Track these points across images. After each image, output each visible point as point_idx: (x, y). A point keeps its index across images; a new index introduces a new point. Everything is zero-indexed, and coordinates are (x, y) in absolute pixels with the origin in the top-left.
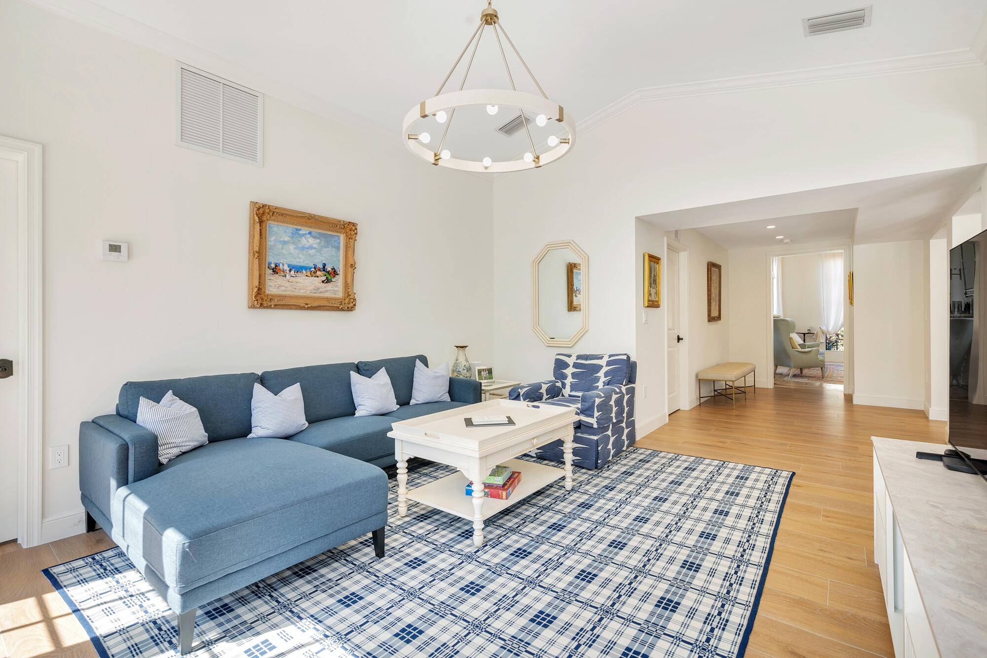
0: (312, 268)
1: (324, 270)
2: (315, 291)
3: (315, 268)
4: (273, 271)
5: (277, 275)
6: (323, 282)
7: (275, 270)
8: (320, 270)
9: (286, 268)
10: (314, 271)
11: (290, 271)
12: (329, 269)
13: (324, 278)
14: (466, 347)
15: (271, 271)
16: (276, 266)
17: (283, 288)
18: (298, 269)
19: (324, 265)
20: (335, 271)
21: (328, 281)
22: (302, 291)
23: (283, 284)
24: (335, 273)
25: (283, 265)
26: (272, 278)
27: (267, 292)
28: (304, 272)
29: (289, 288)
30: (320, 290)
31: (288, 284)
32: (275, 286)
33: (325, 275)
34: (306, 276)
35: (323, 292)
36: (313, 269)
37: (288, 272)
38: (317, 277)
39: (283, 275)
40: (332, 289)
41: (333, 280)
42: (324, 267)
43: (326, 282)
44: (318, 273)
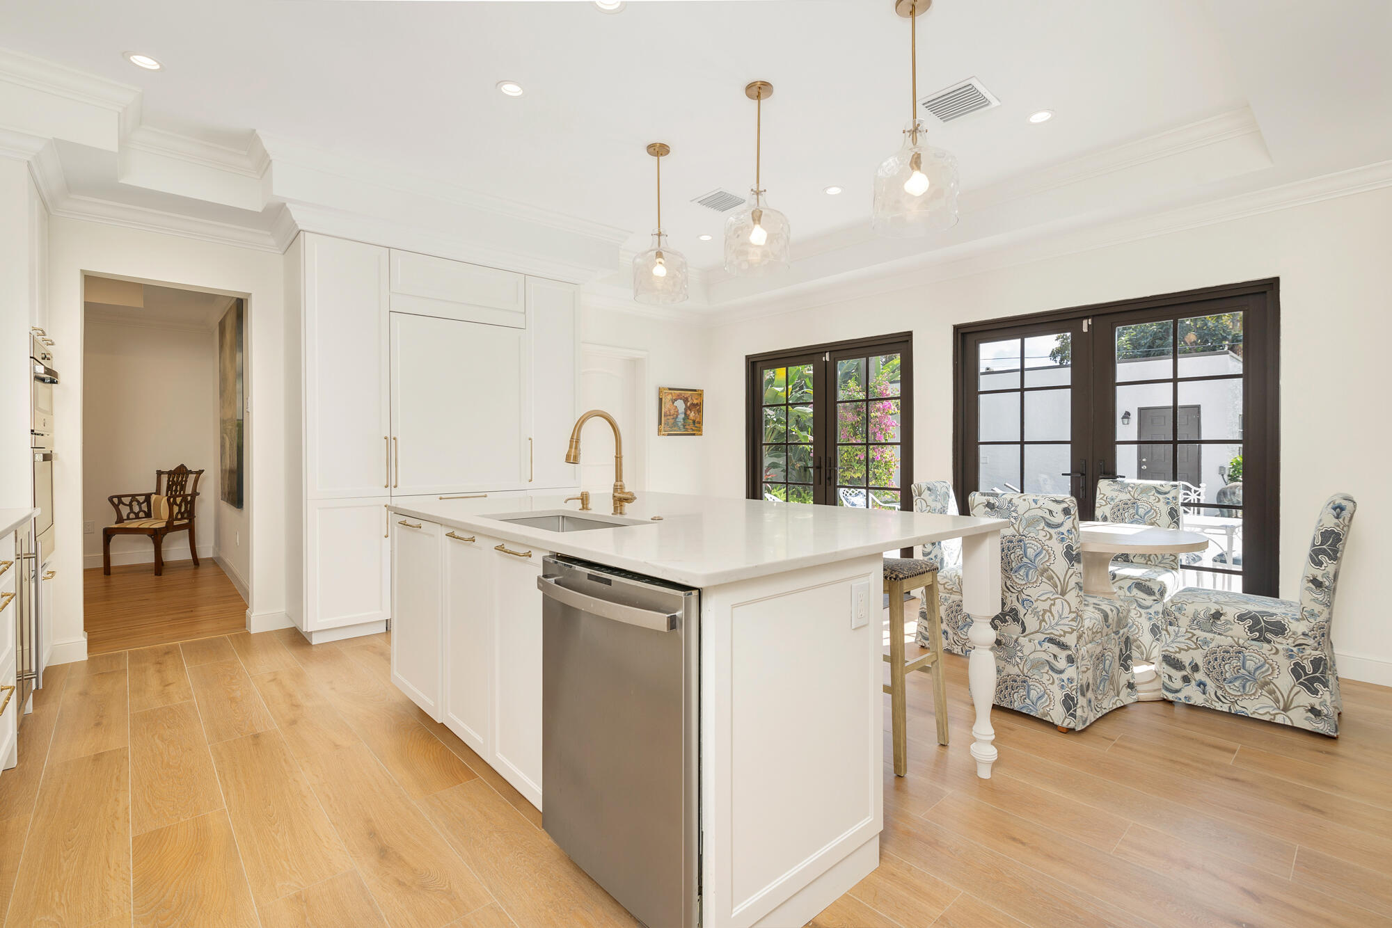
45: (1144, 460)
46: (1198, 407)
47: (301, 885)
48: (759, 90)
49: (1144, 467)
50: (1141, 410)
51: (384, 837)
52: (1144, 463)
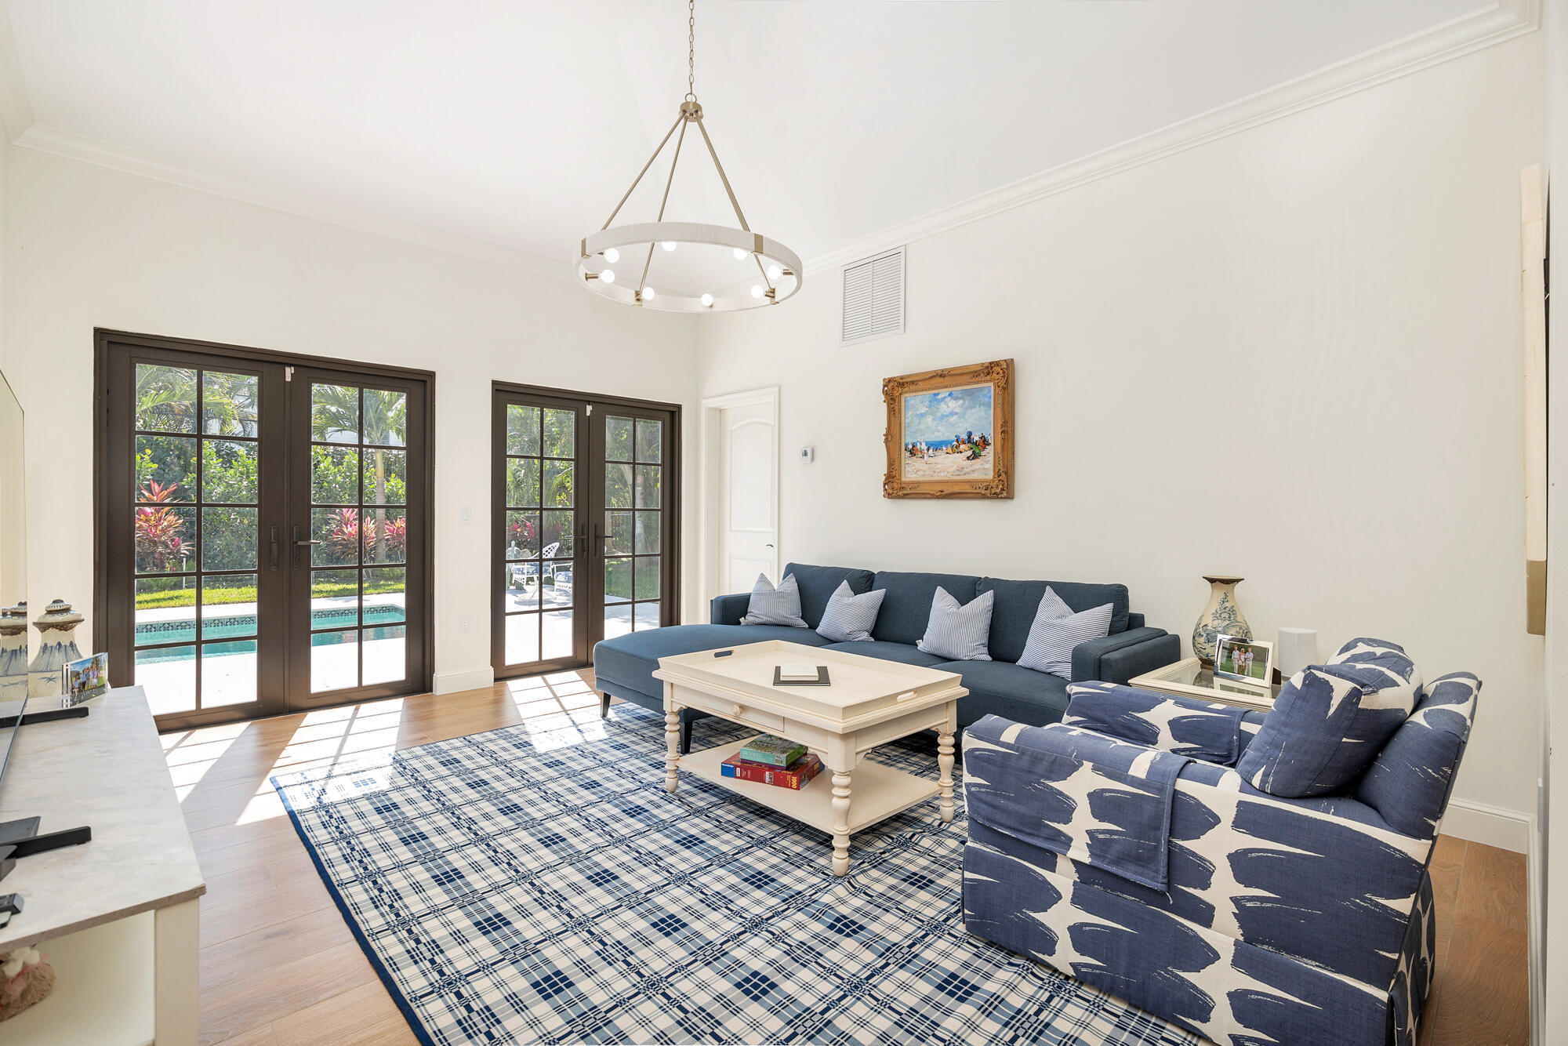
0: (953, 441)
1: (969, 442)
2: (958, 473)
3: (957, 441)
4: (911, 454)
5: (914, 458)
6: (968, 458)
7: (913, 452)
8: (964, 443)
9: (924, 447)
10: (955, 446)
11: (928, 449)
12: (976, 438)
13: (970, 453)
14: (1238, 581)
15: (908, 454)
16: (913, 446)
17: (921, 473)
18: (936, 446)
19: (970, 434)
20: (985, 440)
21: (975, 456)
22: (942, 474)
23: (920, 468)
24: (984, 442)
25: (921, 444)
26: (909, 462)
27: (903, 479)
28: (944, 448)
29: (928, 472)
30: (965, 470)
31: (926, 467)
32: (913, 470)
33: (972, 448)
34: (947, 453)
35: (969, 473)
36: (955, 443)
37: (926, 451)
38: (961, 452)
39: (921, 456)
40: (981, 467)
41: (983, 453)
42: (969, 437)
43: (973, 459)
44: (962, 447)
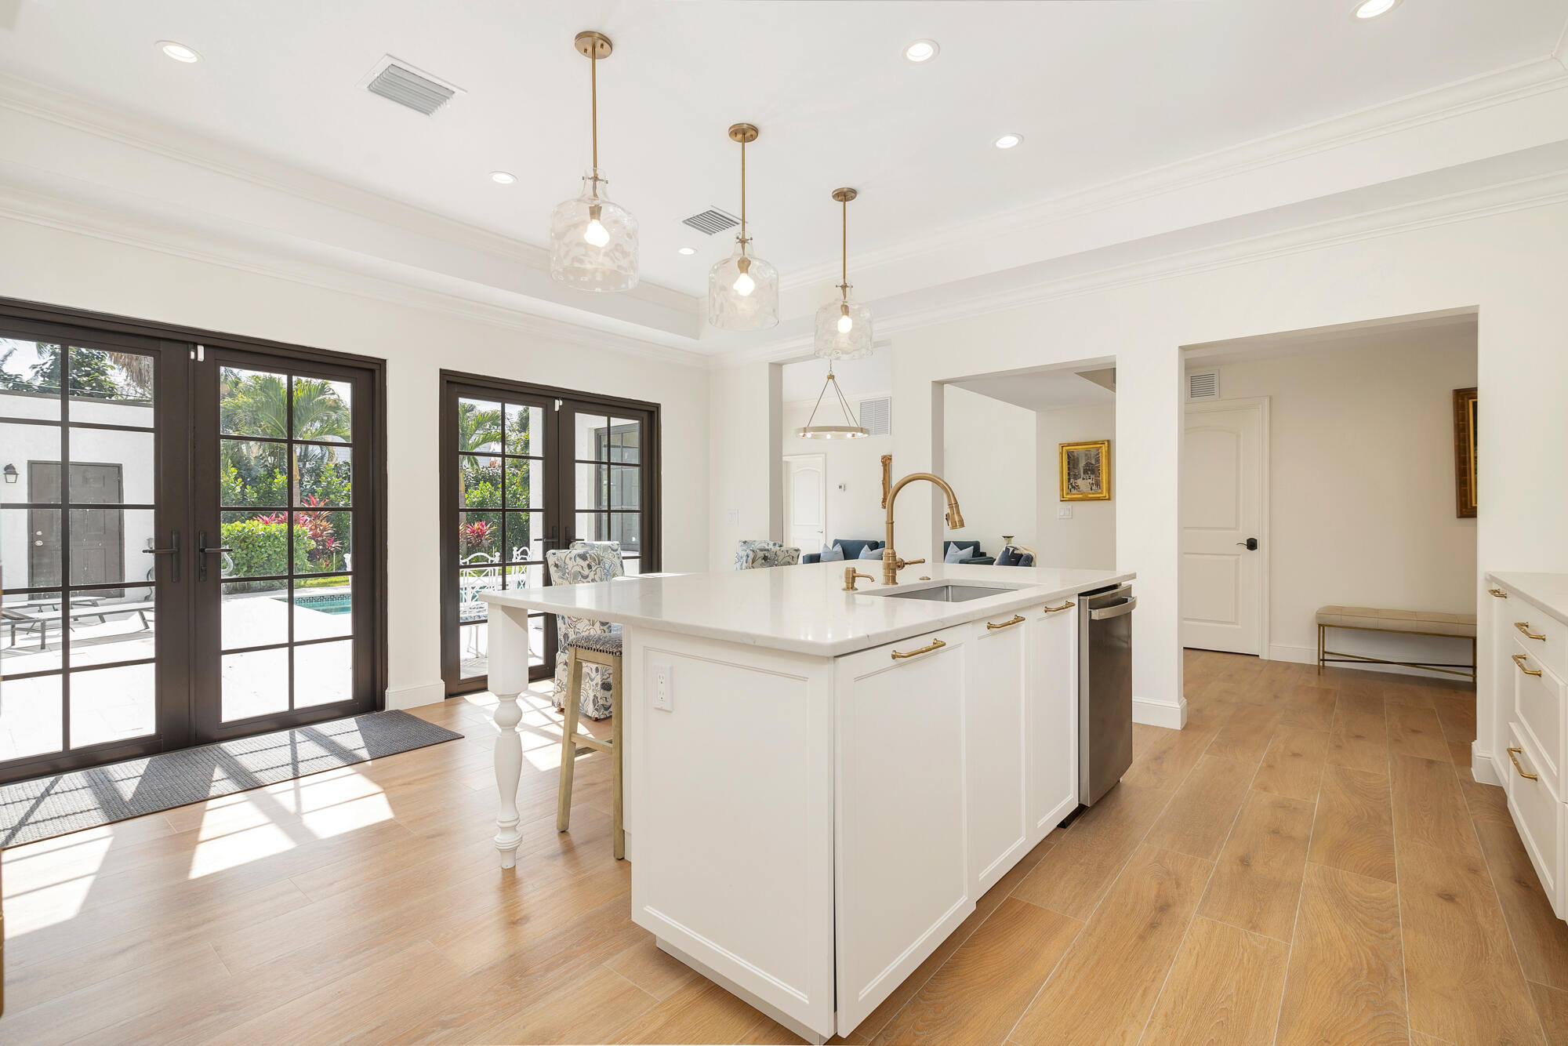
45: (39, 533)
46: (119, 467)
47: (1246, 934)
48: (745, 133)
49: (39, 543)
50: (32, 464)
51: (1148, 917)
52: (39, 538)
